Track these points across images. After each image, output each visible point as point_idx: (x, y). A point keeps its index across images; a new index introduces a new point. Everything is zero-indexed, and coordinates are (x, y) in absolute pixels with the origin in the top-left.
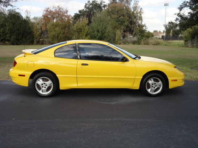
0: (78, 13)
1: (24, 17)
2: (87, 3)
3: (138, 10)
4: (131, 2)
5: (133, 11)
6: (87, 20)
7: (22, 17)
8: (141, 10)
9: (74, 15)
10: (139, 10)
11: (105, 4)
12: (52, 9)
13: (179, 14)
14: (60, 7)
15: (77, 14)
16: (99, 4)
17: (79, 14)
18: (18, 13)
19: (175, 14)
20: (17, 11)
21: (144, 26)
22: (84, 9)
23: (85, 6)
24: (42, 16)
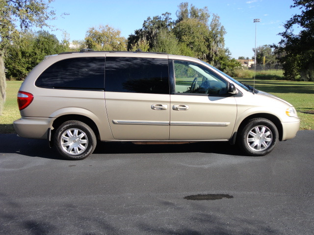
0: (134, 34)
1: (60, 42)
2: (146, 20)
3: (217, 29)
4: (209, 18)
5: (210, 30)
6: (147, 43)
7: (58, 41)
8: (221, 29)
9: (129, 37)
10: (220, 28)
11: (172, 21)
12: (98, 30)
13: (285, 33)
14: (109, 26)
15: (132, 35)
16: (163, 21)
17: (136, 35)
18: (53, 36)
19: (280, 33)
20: (51, 33)
21: (226, 50)
22: (142, 29)
23: (144, 24)
24: (84, 39)
